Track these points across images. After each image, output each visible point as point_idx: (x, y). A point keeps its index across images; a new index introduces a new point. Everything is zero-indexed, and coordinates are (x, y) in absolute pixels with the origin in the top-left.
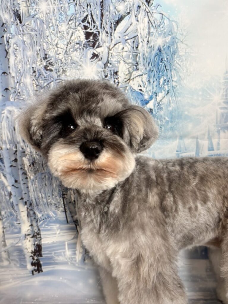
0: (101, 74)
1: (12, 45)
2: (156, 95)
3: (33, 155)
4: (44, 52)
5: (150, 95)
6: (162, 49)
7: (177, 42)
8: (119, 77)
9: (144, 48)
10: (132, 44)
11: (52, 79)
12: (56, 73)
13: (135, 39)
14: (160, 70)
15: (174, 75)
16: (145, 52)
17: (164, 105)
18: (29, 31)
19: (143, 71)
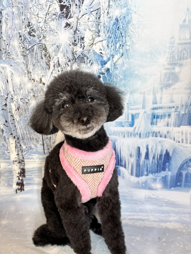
0: (72, 39)
1: (4, 15)
2: (113, 57)
3: (18, 102)
4: (28, 21)
5: (108, 57)
6: (119, 19)
7: (131, 13)
8: (84, 41)
9: (105, 19)
10: (95, 15)
11: (35, 43)
12: (38, 38)
13: (98, 11)
14: (117, 36)
15: (128, 40)
16: (106, 22)
17: (119, 65)
18: (16, 4)
19: (103, 38)
